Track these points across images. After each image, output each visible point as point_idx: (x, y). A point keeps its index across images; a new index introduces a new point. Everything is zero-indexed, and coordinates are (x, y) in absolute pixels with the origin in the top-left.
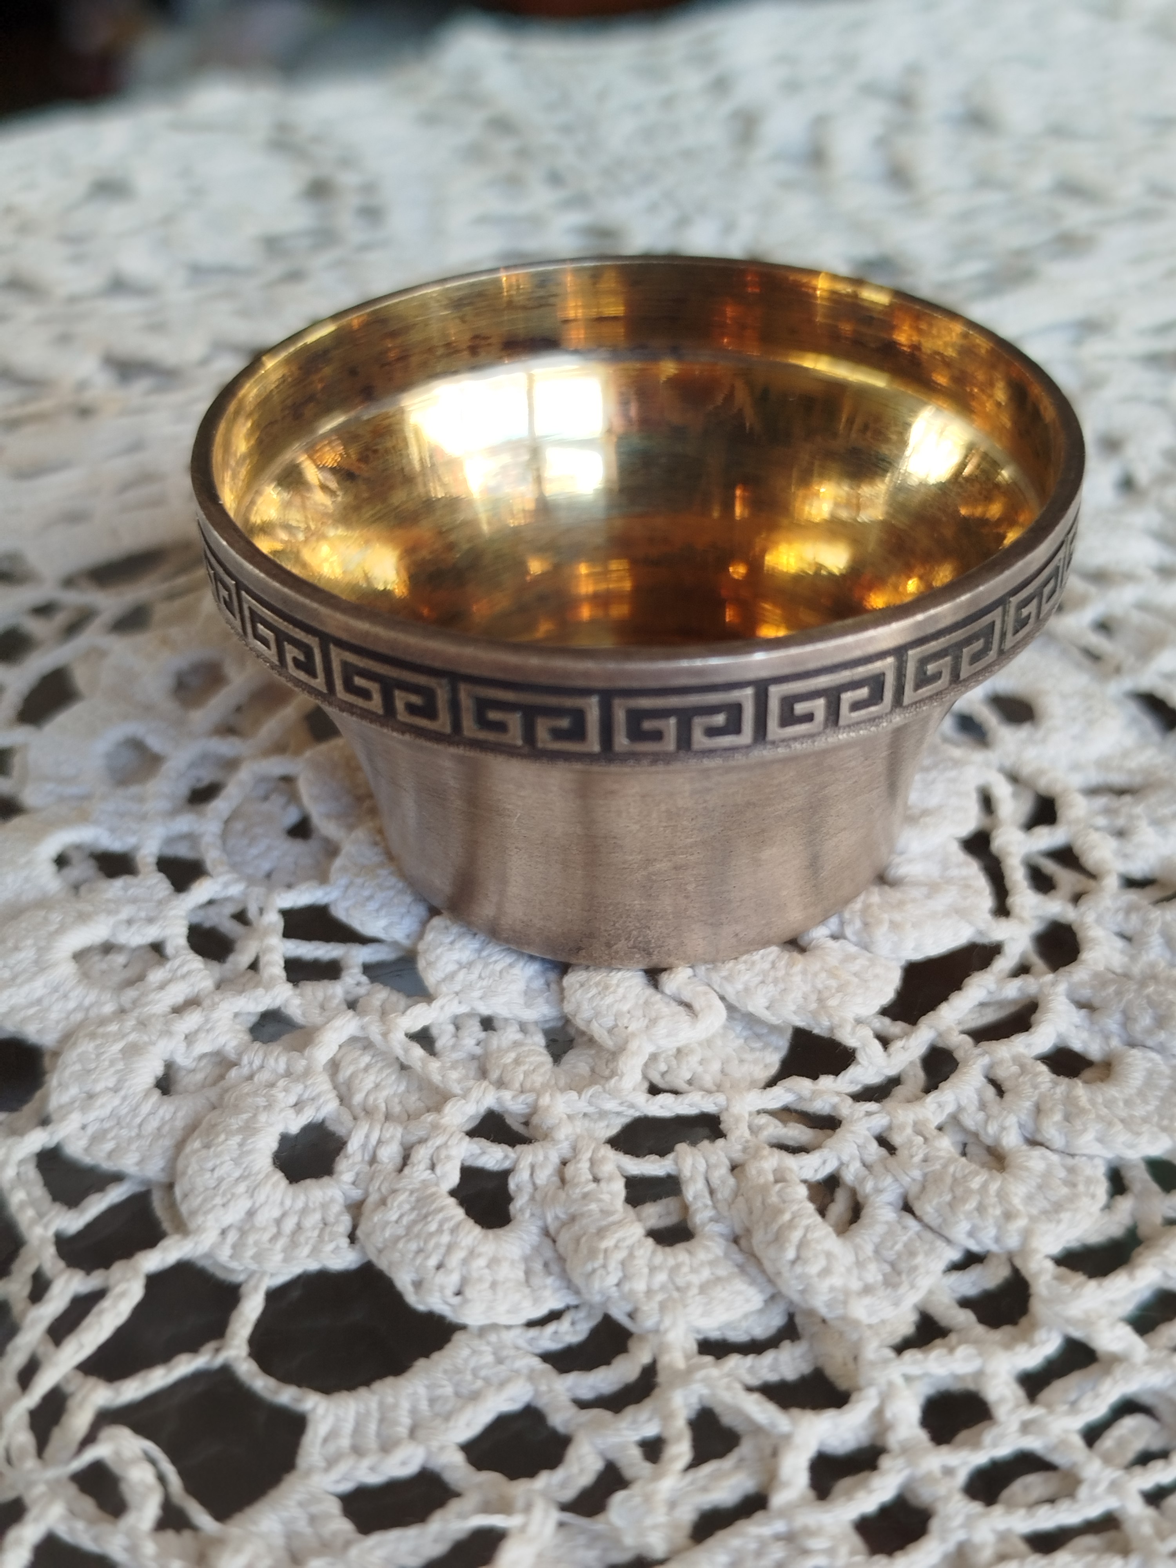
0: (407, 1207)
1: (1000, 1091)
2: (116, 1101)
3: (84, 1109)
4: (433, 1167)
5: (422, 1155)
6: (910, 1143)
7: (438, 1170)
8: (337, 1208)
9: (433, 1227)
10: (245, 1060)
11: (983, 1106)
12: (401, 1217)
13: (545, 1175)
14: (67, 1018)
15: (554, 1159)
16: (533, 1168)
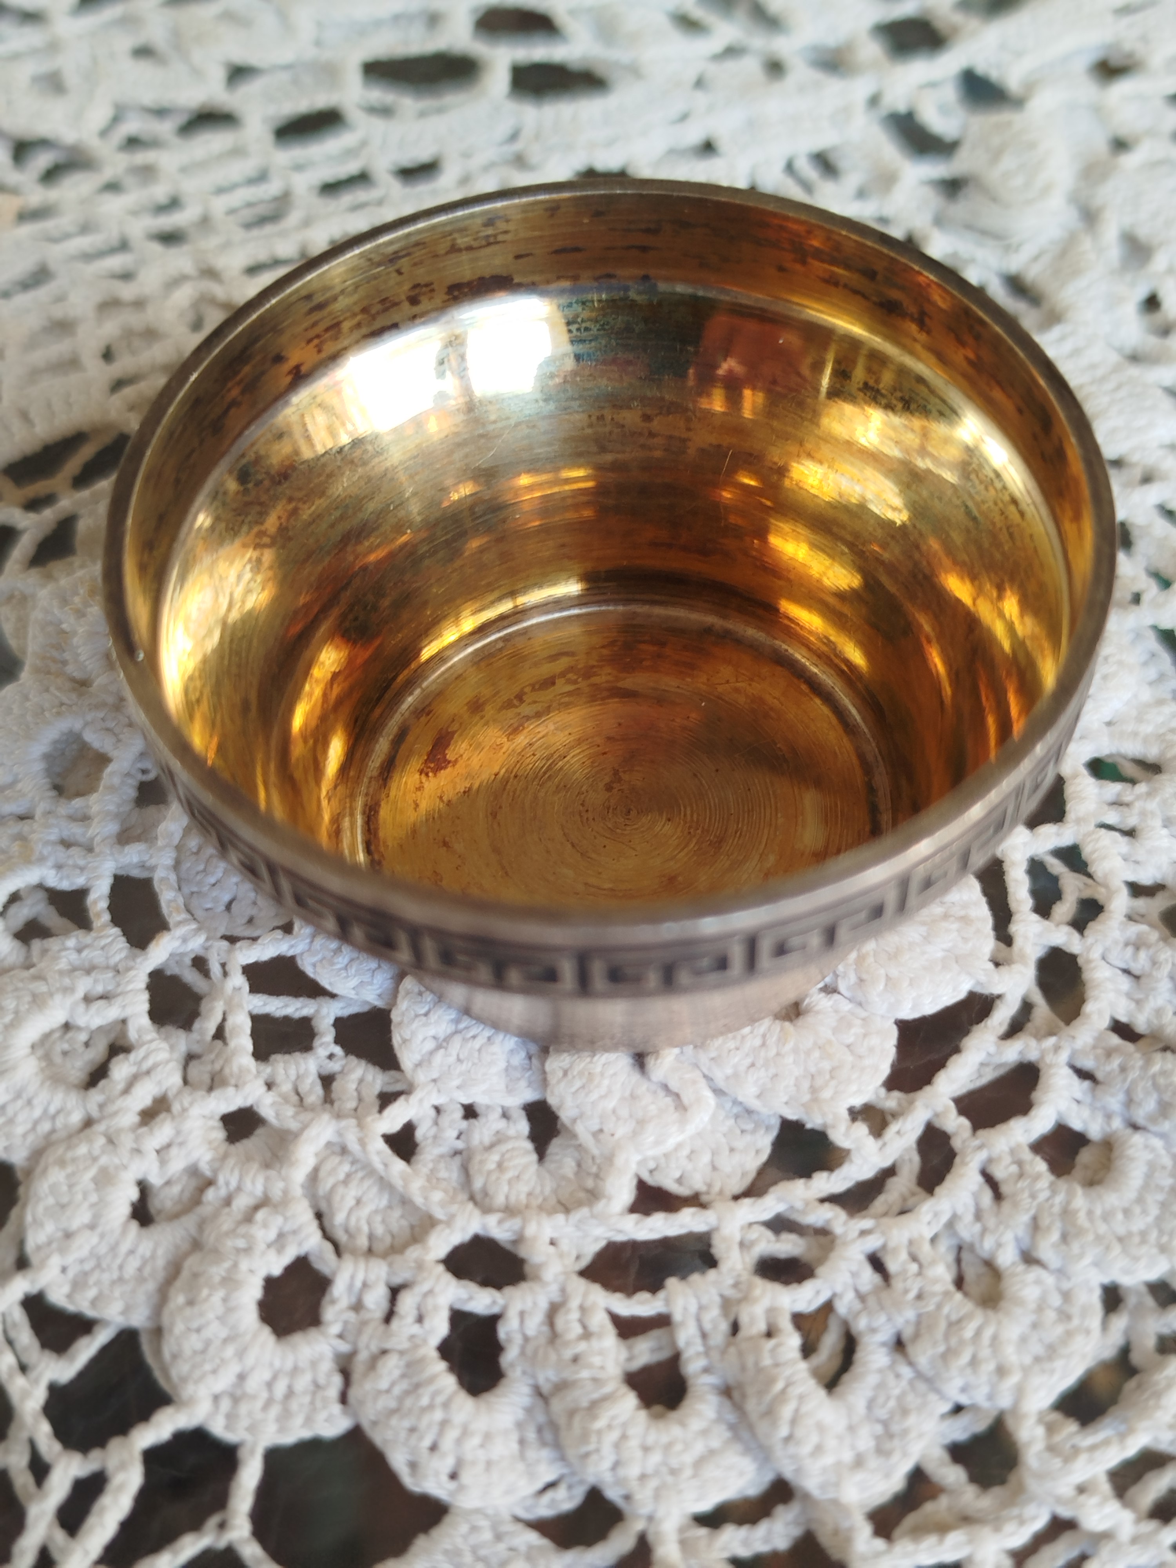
0: (397, 1373)
1: (998, 1196)
2: (95, 1240)
3: (63, 1251)
4: (420, 1319)
5: (407, 1303)
6: (904, 1271)
7: (427, 1323)
8: (327, 1365)
9: (425, 1401)
10: (221, 1180)
11: (978, 1216)
12: (393, 1384)
13: (535, 1324)
14: (34, 1128)
15: (543, 1304)
16: (522, 1315)
